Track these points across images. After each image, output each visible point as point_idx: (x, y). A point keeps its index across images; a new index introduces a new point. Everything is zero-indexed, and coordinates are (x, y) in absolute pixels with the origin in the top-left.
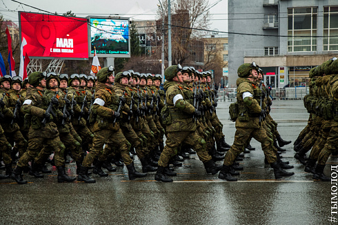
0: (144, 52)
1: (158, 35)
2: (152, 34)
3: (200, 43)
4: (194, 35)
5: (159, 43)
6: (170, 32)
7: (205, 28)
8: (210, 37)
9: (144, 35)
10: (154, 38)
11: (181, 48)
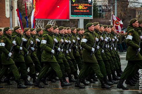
0: (100, 16)
1: (109, 6)
2: (106, 6)
3: (134, 11)
4: (131, 5)
5: (110, 11)
6: (116, 4)
7: (137, 2)
8: (140, 6)
9: (101, 6)
10: (107, 8)
11: (123, 13)
